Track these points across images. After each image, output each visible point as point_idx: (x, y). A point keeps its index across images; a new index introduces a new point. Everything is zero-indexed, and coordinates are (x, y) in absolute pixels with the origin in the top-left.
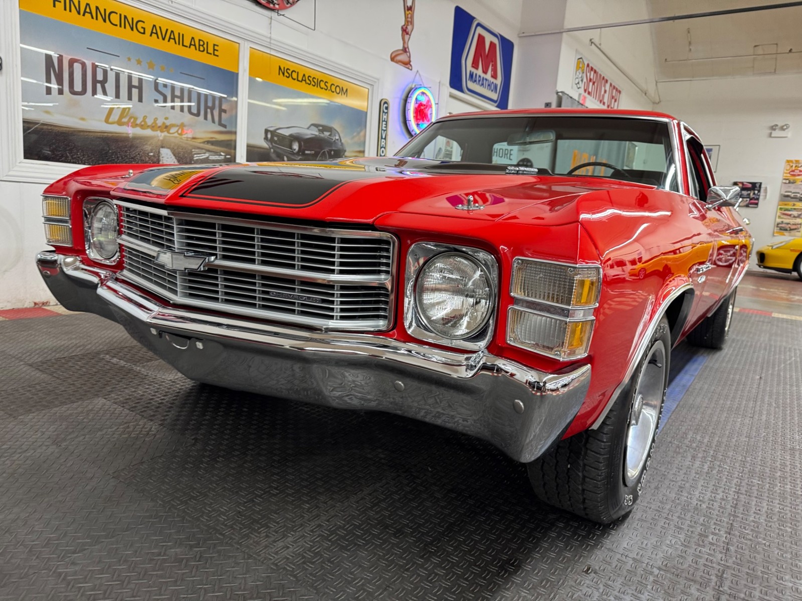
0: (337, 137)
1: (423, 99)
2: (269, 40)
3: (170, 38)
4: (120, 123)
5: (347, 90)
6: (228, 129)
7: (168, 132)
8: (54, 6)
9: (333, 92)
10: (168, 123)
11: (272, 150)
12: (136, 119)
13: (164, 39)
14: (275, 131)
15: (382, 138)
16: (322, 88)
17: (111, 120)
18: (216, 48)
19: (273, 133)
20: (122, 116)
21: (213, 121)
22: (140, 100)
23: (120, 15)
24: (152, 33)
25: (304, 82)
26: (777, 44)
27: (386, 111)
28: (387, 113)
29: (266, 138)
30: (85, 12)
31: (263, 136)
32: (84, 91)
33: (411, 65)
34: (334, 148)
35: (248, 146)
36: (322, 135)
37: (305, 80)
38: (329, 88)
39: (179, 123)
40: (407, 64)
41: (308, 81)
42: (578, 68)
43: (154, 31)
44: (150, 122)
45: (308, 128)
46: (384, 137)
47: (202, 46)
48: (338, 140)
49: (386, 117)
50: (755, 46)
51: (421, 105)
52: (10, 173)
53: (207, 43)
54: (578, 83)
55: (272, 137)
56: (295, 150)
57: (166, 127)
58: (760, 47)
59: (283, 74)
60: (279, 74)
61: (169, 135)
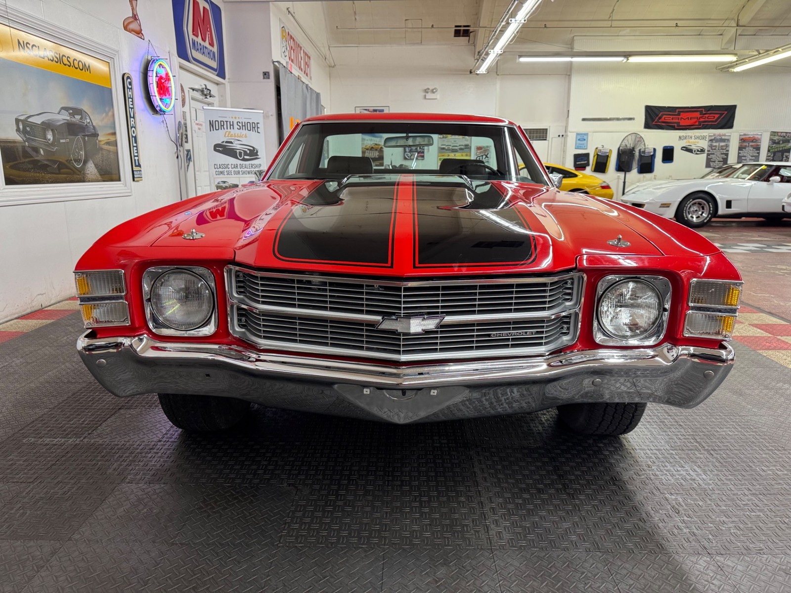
0: (88, 121)
1: (162, 72)
5: (89, 65)
9: (77, 68)
11: (27, 143)
14: (26, 120)
15: (131, 117)
16: (65, 65)
19: (25, 122)
26: (421, 19)
27: (130, 87)
28: (131, 88)
29: (18, 130)
31: (15, 128)
33: (142, 34)
34: (87, 133)
36: (73, 120)
38: (72, 64)
40: (139, 33)
42: (283, 37)
45: (59, 113)
46: (132, 116)
48: (89, 123)
49: (131, 93)
50: (406, 20)
51: (161, 78)
54: (285, 52)
55: (24, 128)
56: (49, 140)
58: (410, 21)
60: (19, 50)
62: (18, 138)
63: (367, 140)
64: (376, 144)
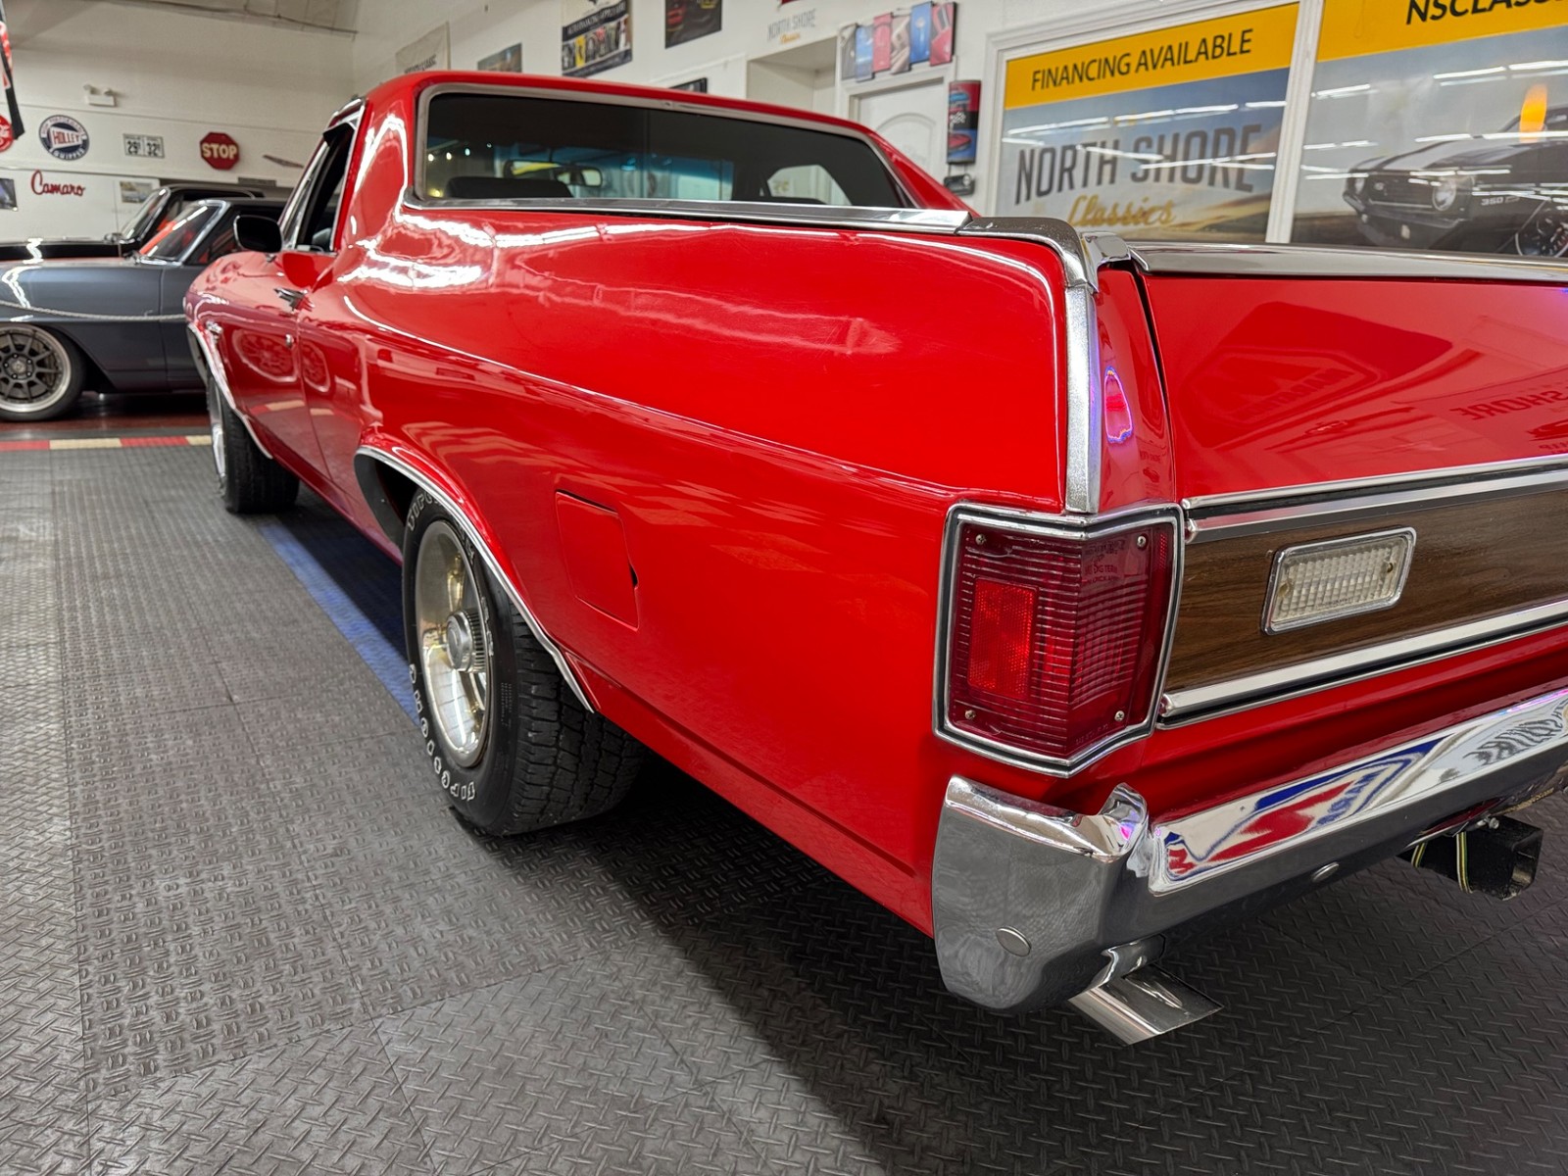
3: (1166, 60)
6: (1255, 192)
7: (1146, 223)
8: (1032, 90)
10: (1147, 206)
11: (1365, 217)
12: (1103, 210)
13: (1155, 67)
14: (1378, 168)
18: (1247, 36)
19: (1374, 173)
20: (1088, 210)
21: (1226, 185)
22: (1112, 180)
23: (1100, 61)
24: (1140, 64)
29: (1350, 191)
30: (1062, 79)
31: (1344, 187)
32: (1049, 190)
35: (1297, 218)
39: (1163, 202)
43: (1143, 61)
44: (1121, 212)
47: (1220, 46)
53: (1230, 35)
55: (1369, 184)
56: (1443, 203)
57: (1144, 214)
59: (1423, 17)
60: (1409, 22)
61: (1147, 227)
62: (1345, 208)
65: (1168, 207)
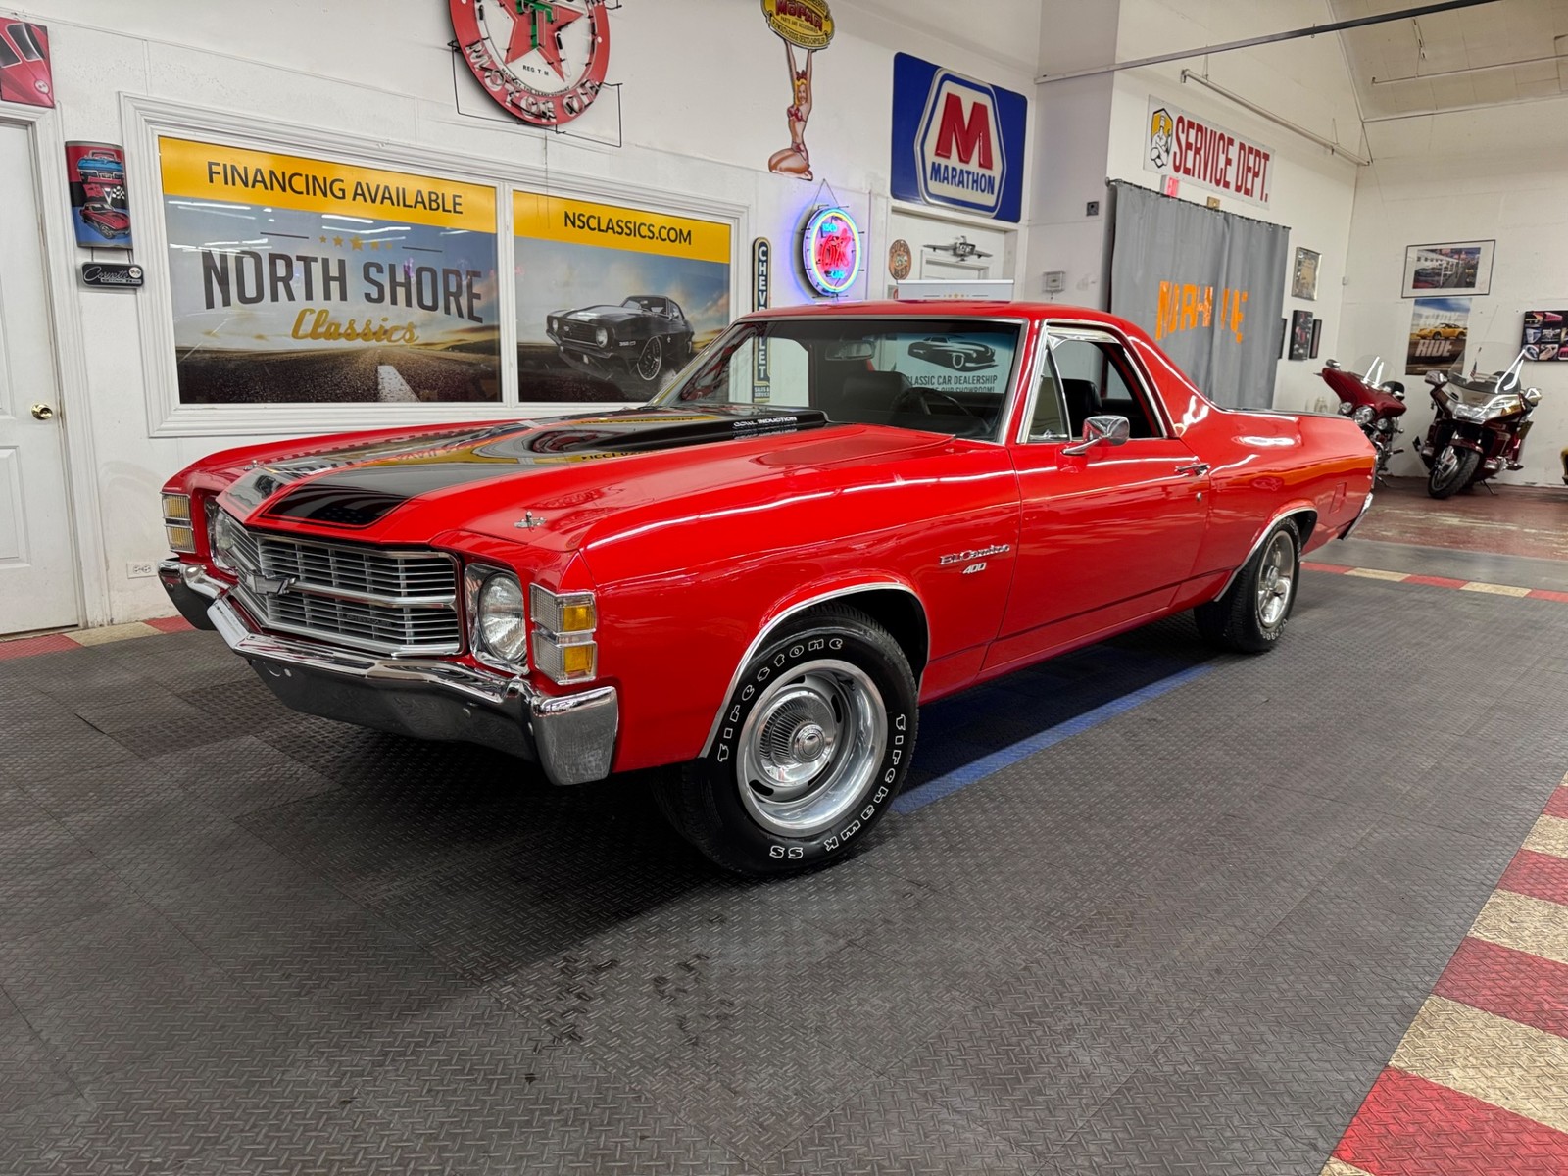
0: (676, 314)
1: (835, 229)
2: (544, 175)
3: (384, 198)
4: (314, 335)
5: (689, 233)
6: (485, 324)
7: (390, 340)
8: (211, 181)
9: (664, 240)
10: (388, 326)
11: (562, 348)
12: (338, 326)
13: (374, 201)
14: (565, 317)
15: (759, 304)
16: (644, 237)
17: (301, 333)
18: (457, 200)
19: (563, 321)
20: (317, 324)
21: (460, 314)
22: (343, 297)
23: (307, 177)
24: (356, 194)
25: (610, 231)
27: (764, 258)
28: (767, 261)
29: (550, 330)
30: (255, 181)
31: (546, 327)
32: (259, 297)
33: (809, 172)
34: (671, 332)
35: (520, 347)
36: (648, 313)
37: (613, 229)
38: (656, 235)
39: (405, 324)
40: (802, 171)
41: (617, 229)
42: (1156, 128)
43: (359, 192)
44: (359, 328)
45: (623, 306)
46: (763, 302)
47: (435, 201)
48: (677, 317)
49: (765, 268)
51: (831, 238)
52: (163, 426)
53: (443, 195)
54: (1160, 156)
55: (560, 327)
56: (601, 343)
57: (386, 332)
59: (574, 224)
60: (566, 225)
61: (391, 344)
62: (549, 341)
63: (1427, 317)
64: (1448, 326)
65: (411, 328)
